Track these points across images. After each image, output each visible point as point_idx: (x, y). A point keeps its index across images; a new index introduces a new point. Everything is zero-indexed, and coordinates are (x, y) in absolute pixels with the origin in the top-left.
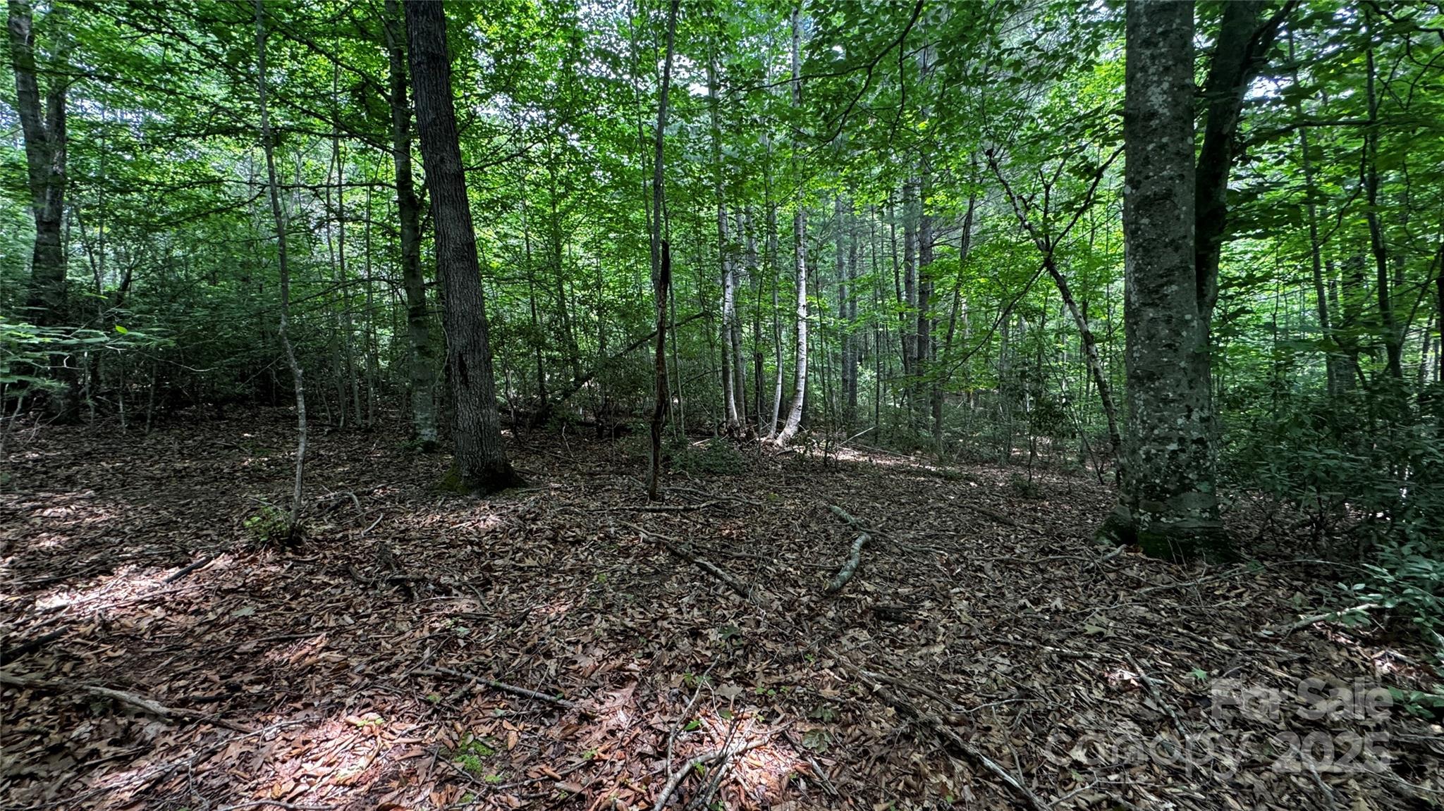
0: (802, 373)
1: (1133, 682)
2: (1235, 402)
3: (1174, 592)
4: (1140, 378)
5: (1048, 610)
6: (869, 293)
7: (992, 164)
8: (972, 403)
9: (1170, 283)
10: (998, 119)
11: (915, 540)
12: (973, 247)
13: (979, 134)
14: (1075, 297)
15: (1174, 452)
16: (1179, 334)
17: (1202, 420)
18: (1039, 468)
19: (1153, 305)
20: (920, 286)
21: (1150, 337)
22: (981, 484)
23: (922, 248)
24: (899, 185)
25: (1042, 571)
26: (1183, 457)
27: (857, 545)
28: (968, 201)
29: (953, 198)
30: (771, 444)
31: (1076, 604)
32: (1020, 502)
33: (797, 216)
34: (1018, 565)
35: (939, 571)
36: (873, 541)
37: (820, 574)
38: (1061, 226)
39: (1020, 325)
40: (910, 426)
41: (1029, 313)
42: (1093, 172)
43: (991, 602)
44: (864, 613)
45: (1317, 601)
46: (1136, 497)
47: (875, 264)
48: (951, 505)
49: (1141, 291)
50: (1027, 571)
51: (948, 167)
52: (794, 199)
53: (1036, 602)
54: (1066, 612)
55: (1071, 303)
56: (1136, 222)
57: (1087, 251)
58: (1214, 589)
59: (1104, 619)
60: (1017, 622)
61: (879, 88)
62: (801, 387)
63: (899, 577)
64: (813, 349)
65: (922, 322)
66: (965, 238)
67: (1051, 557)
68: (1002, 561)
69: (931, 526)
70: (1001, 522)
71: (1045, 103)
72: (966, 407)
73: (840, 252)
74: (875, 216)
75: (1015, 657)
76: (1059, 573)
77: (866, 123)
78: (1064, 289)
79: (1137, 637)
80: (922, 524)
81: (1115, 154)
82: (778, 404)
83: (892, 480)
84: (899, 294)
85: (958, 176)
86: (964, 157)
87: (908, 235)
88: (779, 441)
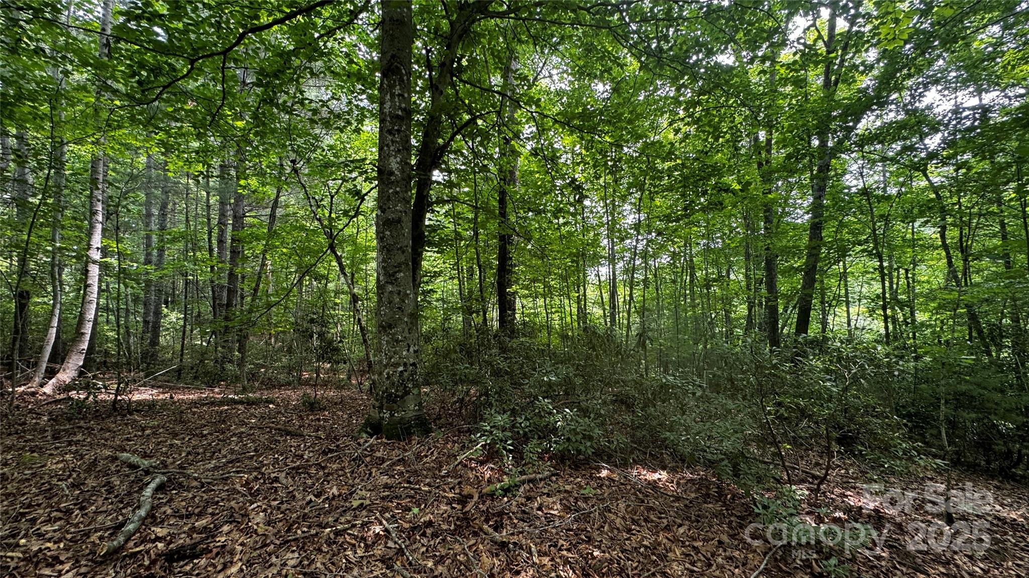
0: (91, 315)
1: (381, 533)
2: (428, 339)
3: (402, 461)
4: (385, 327)
5: (327, 498)
6: (181, 245)
7: (295, 171)
8: (273, 340)
9: (400, 271)
10: (300, 141)
11: (216, 468)
12: (277, 225)
13: (286, 146)
14: (347, 270)
15: (401, 372)
16: (404, 302)
17: (415, 352)
18: (321, 386)
19: (392, 283)
20: (232, 246)
21: (390, 303)
22: (278, 405)
23: (235, 217)
24: (216, 162)
25: (323, 468)
26: (406, 374)
27: (148, 492)
28: (275, 192)
29: (263, 185)
30: (33, 394)
31: (346, 487)
32: (308, 415)
33: (95, 161)
34: (305, 468)
35: (239, 492)
36: (169, 480)
37: (94, 538)
38: (340, 224)
39: (311, 284)
40: (217, 362)
41: (319, 277)
42: (360, 196)
43: (284, 507)
44: (153, 562)
45: (463, 448)
46: (382, 403)
47: (187, 220)
48: (251, 428)
49: (385, 274)
50: (313, 471)
51: (260, 162)
52: (93, 143)
53: (318, 496)
54: (339, 495)
55: (345, 274)
56: (383, 233)
57: (354, 243)
58: (421, 452)
59: (364, 492)
60: (305, 517)
61: (201, 81)
62: (88, 329)
63: (197, 511)
64: (107, 290)
65: (232, 276)
66: (272, 216)
67: (330, 456)
68: (293, 468)
69: (232, 452)
70: (294, 435)
71: (332, 142)
72: (268, 344)
73: (148, 204)
74: (190, 181)
75: (303, 547)
76: (335, 466)
77: (185, 103)
78: (340, 264)
79: (383, 498)
80: (224, 452)
81: (372, 189)
82: (49, 349)
83: (194, 413)
84: (211, 250)
85: (268, 171)
86: (274, 159)
87: (222, 203)
88: (48, 389)
